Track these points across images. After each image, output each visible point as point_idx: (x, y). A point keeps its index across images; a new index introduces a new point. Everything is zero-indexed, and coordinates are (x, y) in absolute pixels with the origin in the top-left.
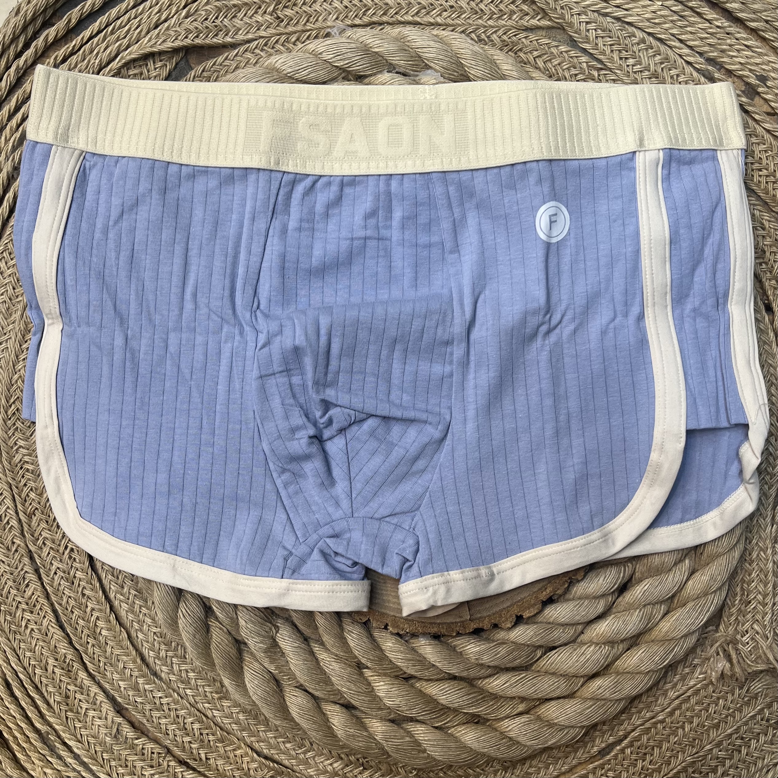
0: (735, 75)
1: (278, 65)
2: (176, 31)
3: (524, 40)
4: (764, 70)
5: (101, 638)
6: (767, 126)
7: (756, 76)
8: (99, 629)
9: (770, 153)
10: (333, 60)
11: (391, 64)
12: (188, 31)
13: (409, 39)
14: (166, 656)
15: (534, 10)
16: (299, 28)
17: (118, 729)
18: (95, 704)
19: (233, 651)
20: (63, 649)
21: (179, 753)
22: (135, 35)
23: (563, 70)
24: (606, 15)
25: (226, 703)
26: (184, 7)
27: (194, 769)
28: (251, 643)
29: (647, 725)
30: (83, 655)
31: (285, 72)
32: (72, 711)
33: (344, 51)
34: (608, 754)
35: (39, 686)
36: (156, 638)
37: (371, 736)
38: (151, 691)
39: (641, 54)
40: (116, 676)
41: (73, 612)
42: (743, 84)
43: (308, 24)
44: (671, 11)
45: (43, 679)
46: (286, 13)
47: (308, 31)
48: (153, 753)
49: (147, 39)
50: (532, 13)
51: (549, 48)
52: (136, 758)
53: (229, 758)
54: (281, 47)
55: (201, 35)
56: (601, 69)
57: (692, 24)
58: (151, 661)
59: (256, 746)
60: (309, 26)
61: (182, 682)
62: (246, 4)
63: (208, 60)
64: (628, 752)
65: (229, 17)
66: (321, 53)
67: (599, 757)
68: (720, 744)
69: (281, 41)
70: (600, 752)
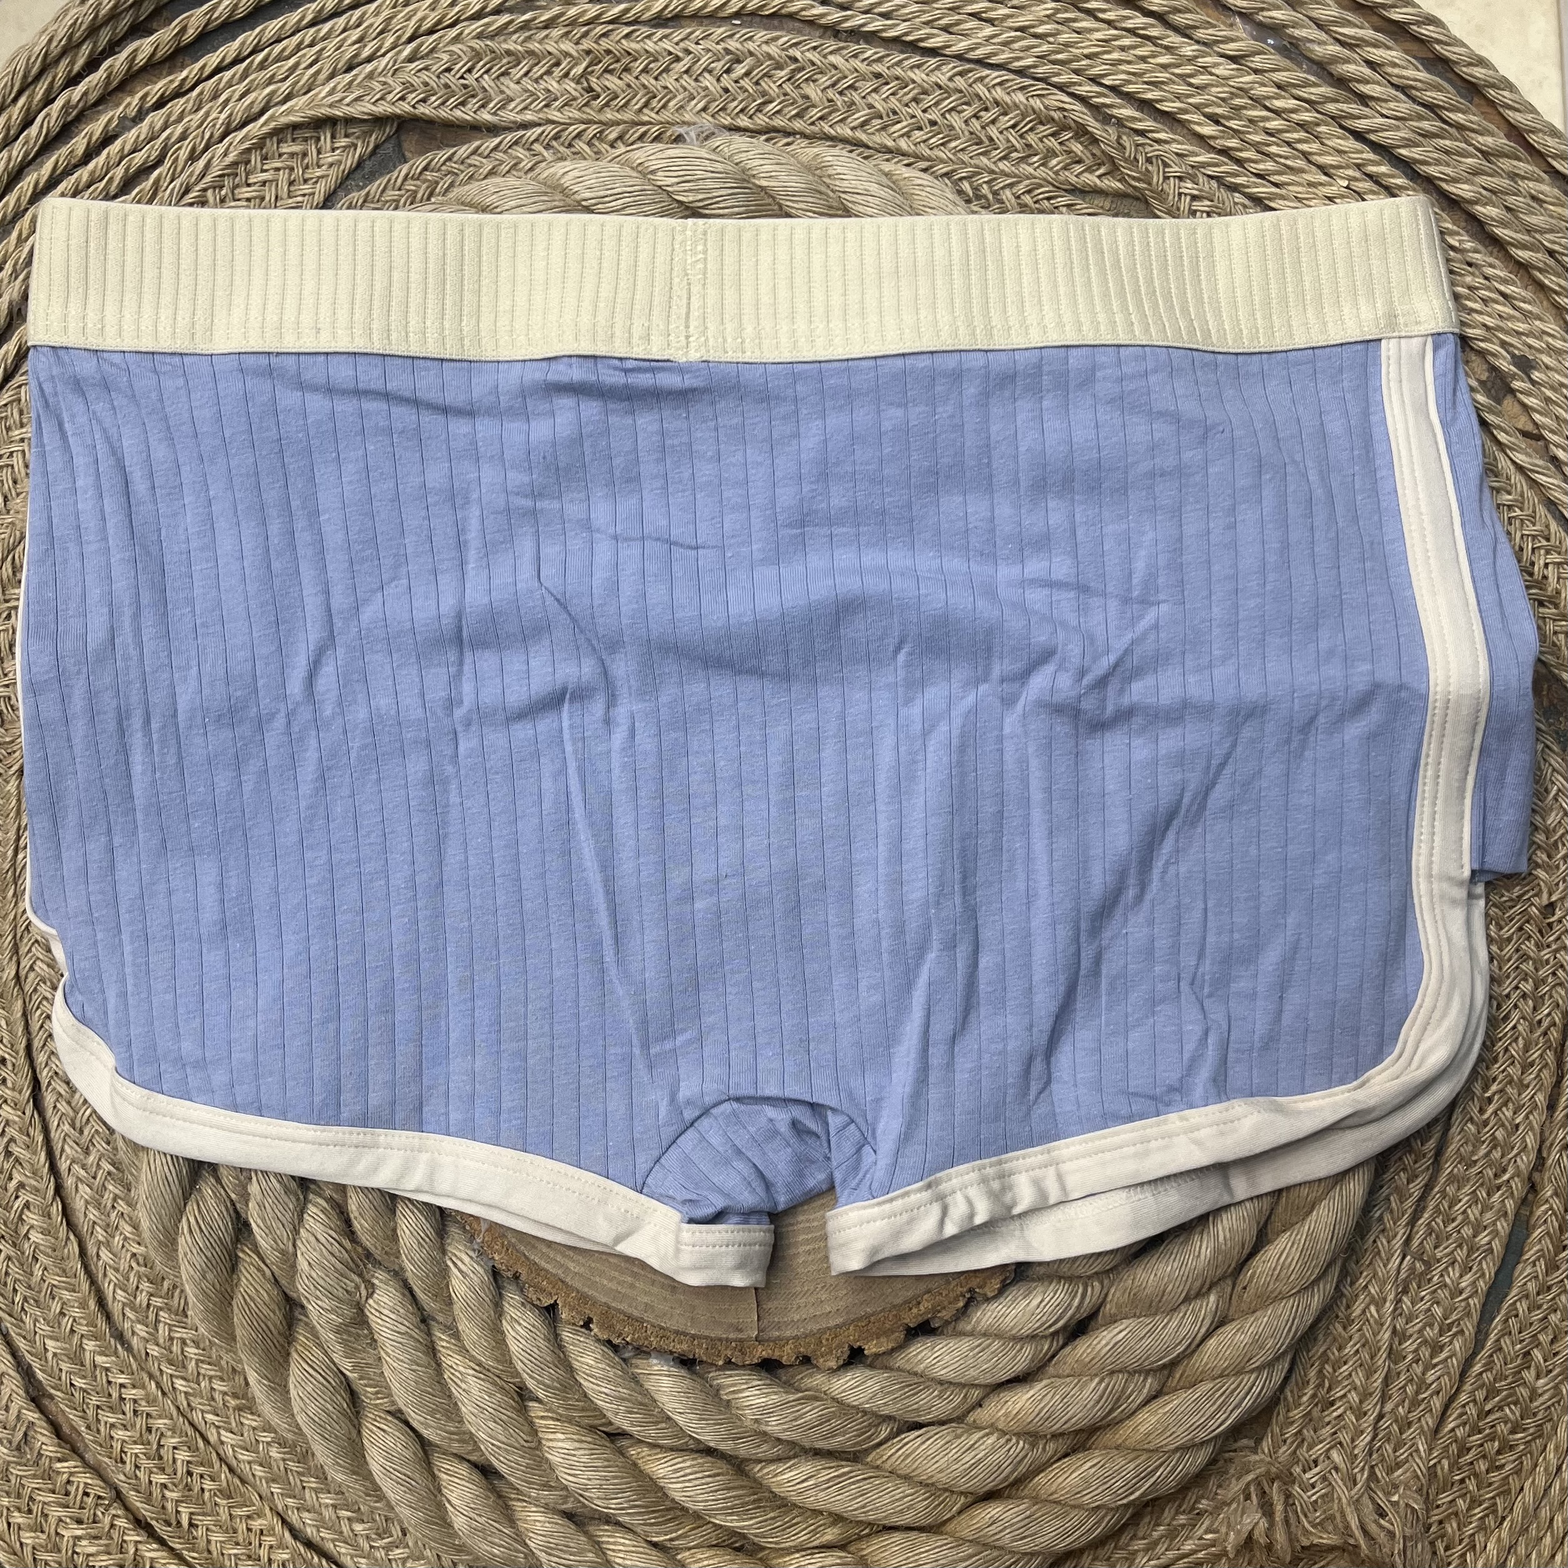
1: (566, 181)
2: (385, 83)
3: (1063, 211)
4: (1530, 347)
5: (26, 1246)
6: (1520, 458)
7: (1513, 356)
8: (26, 1228)
9: (1518, 512)
10: (676, 188)
12: (409, 87)
13: (831, 171)
14: (148, 1305)
15: (1093, 155)
16: (628, 116)
17: (25, 1434)
19: (276, 1318)
21: (139, 1504)
22: (306, 78)
24: (1234, 188)
25: (249, 1421)
26: (410, 40)
27: (162, 1542)
28: (314, 1308)
31: (578, 197)
33: (700, 174)
36: (134, 1265)
37: (520, 1538)
38: (107, 1369)
40: (43, 1327)
42: (1485, 367)
43: (645, 111)
46: (607, 83)
47: (644, 124)
48: (86, 1494)
49: (327, 88)
50: (1089, 161)
52: (50, 1498)
53: (235, 1532)
54: (586, 148)
55: (433, 98)
58: (116, 1309)
59: (294, 1518)
60: (648, 115)
61: (171, 1362)
62: (531, 53)
63: (439, 148)
65: (495, 73)
66: (654, 172)
69: (587, 135)
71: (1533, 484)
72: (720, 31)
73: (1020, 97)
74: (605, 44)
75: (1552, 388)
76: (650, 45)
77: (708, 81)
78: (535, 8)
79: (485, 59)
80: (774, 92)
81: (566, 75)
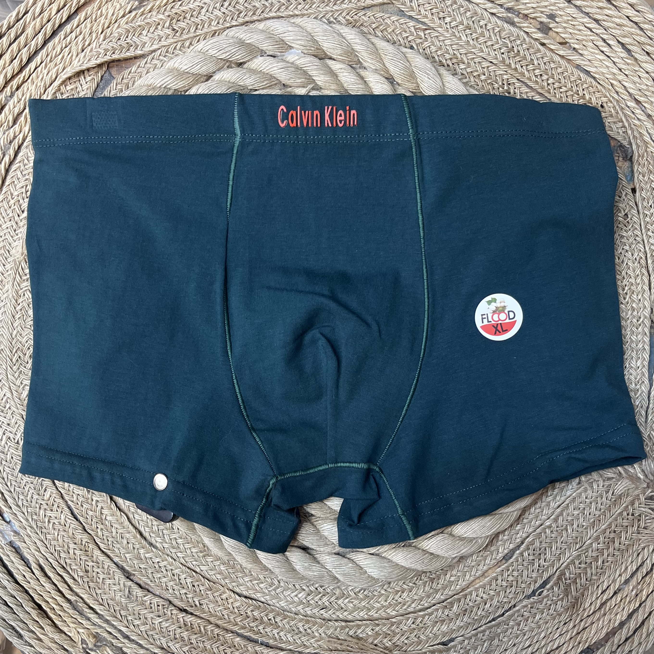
0: (531, 18)
1: (176, 65)
2: (97, 51)
3: (363, 17)
4: (552, 10)
5: (107, 522)
6: (561, 53)
7: (547, 15)
8: (104, 516)
9: (566, 73)
10: (218, 54)
11: (262, 50)
12: (106, 50)
13: (272, 28)
14: (158, 530)
16: (192, 35)
17: (129, 591)
18: (109, 574)
20: (79, 535)
21: (179, 603)
22: (68, 60)
23: (397, 35)
25: (209, 559)
26: (102, 32)
27: (192, 614)
29: (538, 531)
30: (95, 538)
31: (182, 70)
32: (93, 582)
33: (225, 46)
34: (511, 558)
35: (65, 566)
37: (323, 567)
38: (151, 558)
39: (455, 13)
40: (123, 551)
41: (82, 506)
42: (538, 23)
43: (197, 31)
45: (68, 561)
46: (179, 25)
47: (197, 36)
48: (158, 606)
49: (77, 60)
51: (383, 20)
52: (146, 611)
53: (217, 602)
54: (180, 52)
55: (117, 51)
56: (426, 29)
58: (146, 535)
59: (237, 590)
60: (199, 32)
61: (173, 548)
62: (148, 23)
63: (125, 70)
64: (526, 554)
65: (136, 35)
66: (207, 51)
67: (504, 561)
68: (598, 538)
69: (178, 47)
70: (504, 557)
71: (569, 61)
74: (174, 11)
75: (565, 22)
76: (191, 6)
77: (216, 12)
78: (144, 6)
79: (131, 31)
80: (242, 8)
81: (163, 27)
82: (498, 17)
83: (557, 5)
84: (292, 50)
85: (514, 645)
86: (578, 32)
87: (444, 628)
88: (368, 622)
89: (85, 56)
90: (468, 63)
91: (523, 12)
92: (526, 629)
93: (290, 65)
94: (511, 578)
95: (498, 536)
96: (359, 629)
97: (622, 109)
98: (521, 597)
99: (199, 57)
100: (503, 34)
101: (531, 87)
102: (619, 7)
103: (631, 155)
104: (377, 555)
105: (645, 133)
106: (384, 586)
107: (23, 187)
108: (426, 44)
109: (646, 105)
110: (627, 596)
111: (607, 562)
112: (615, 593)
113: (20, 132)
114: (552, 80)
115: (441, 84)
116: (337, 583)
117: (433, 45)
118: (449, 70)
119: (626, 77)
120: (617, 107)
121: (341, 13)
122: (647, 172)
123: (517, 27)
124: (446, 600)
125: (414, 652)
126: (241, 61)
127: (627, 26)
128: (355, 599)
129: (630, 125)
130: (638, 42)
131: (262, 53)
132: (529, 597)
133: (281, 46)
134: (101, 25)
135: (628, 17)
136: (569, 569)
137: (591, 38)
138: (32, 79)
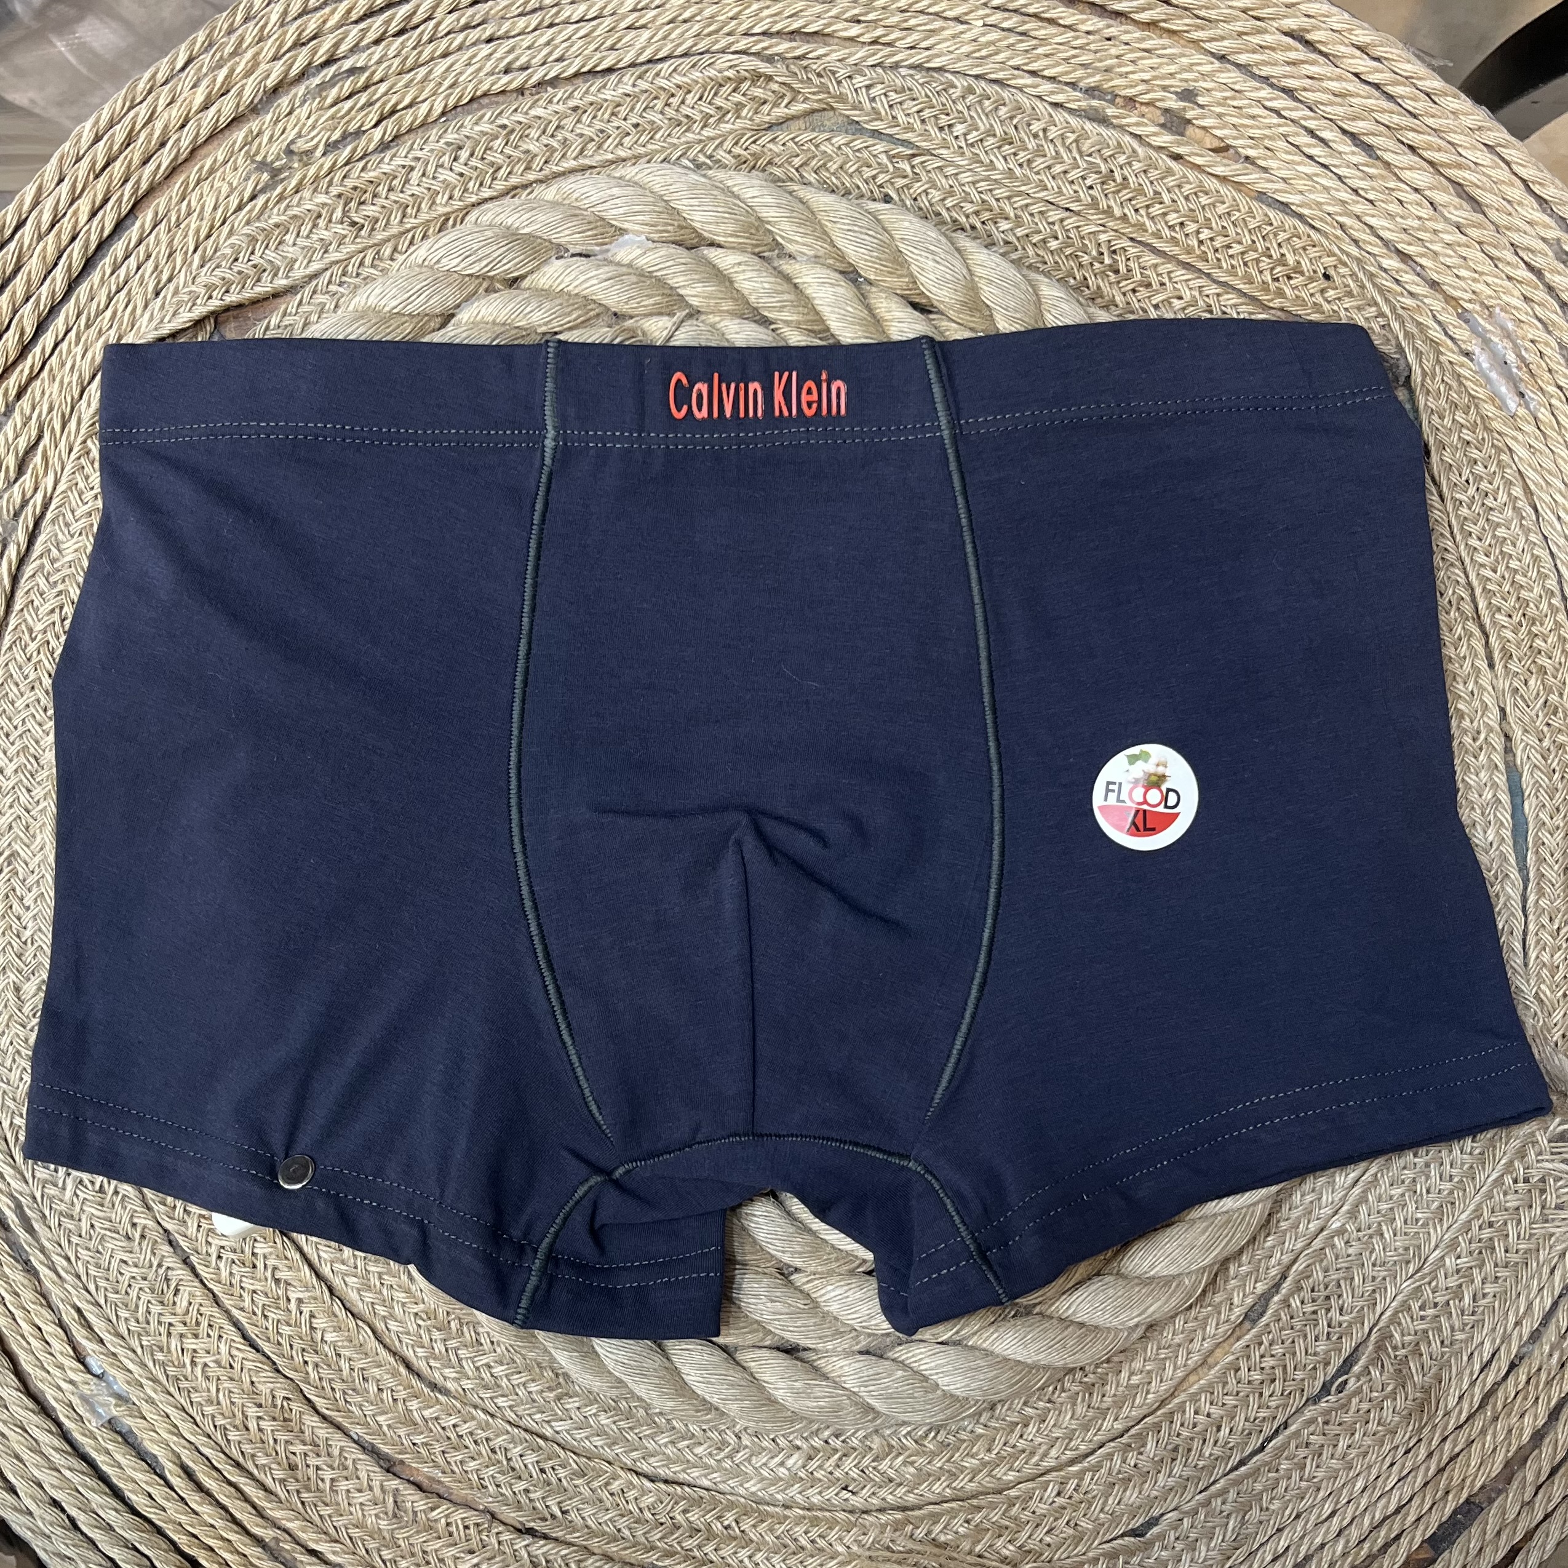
0: (1142, 104)
1: (372, 301)
2: (190, 292)
3: (770, 146)
4: (1186, 81)
5: (326, 1348)
6: (1219, 170)
7: (1176, 93)
8: (319, 1333)
9: (1237, 214)
10: (463, 265)
11: (559, 245)
12: (210, 288)
13: (575, 196)
14: (447, 1350)
16: (394, 230)
17: (395, 1502)
18: (346, 1468)
20: (266, 1383)
21: (514, 1515)
23: (851, 176)
24: (896, 66)
25: (572, 1404)
26: (195, 251)
27: (545, 1537)
29: (1317, 1244)
30: (302, 1386)
31: (387, 309)
32: (309, 1490)
33: (476, 246)
34: (1262, 1314)
35: (241, 1460)
36: (420, 1322)
38: (437, 1419)
39: (973, 113)
40: (369, 1409)
41: (266, 1317)
42: (1159, 112)
43: (405, 221)
44: (1003, 30)
45: (247, 1448)
46: (365, 213)
47: (408, 231)
48: (466, 1527)
49: (147, 316)
50: (772, 98)
51: (817, 146)
52: (438, 1544)
53: (601, 1501)
54: (372, 271)
55: (234, 286)
56: (914, 156)
57: (1043, 41)
58: (421, 1365)
59: (644, 1467)
60: (410, 222)
61: (486, 1387)
62: (294, 217)
63: (255, 325)
64: (1295, 1302)
65: (272, 246)
66: (438, 261)
67: (1247, 1325)
68: (1454, 1244)
69: (368, 261)
70: (1246, 1314)
71: (1239, 186)
72: (434, 132)
73: (696, 74)
74: (349, 183)
75: (1220, 104)
76: (386, 168)
77: (444, 175)
78: (282, 180)
79: (260, 238)
80: (499, 159)
81: (330, 221)
82: (1071, 111)
83: (1195, 68)
84: (626, 237)
85: (1298, 1516)
86: (1250, 122)
87: (1132, 1496)
88: (954, 1505)
89: (163, 306)
90: (1017, 216)
91: (1123, 93)
92: (1320, 1474)
93: (624, 270)
94: (1268, 1362)
95: (1227, 1269)
96: (935, 1523)
97: (1371, 276)
98: (1297, 1402)
99: (423, 277)
100: (1086, 146)
101: (1164, 252)
102: (1334, 56)
103: (1406, 374)
104: (957, 1343)
105: (1431, 323)
106: (980, 1415)
107: (53, 611)
108: (918, 189)
109: (1423, 261)
110: (1539, 1369)
111: (1484, 1296)
112: (1513, 1366)
113: (36, 489)
114: (1206, 231)
115: (965, 271)
116: (874, 1419)
117: (934, 186)
118: (975, 238)
119: (1370, 206)
120: (1361, 275)
121: (721, 144)
122: (1447, 407)
123: (1115, 127)
124: (1127, 1431)
125: (1069, 1561)
126: (515, 274)
127: (1358, 95)
128: (917, 1454)
129: (1393, 309)
130: (1388, 127)
131: (561, 251)
132: (1315, 1400)
133: (601, 230)
134: (191, 233)
135: (1356, 75)
136: (1399, 1324)
137: (1281, 130)
138: (51, 370)
